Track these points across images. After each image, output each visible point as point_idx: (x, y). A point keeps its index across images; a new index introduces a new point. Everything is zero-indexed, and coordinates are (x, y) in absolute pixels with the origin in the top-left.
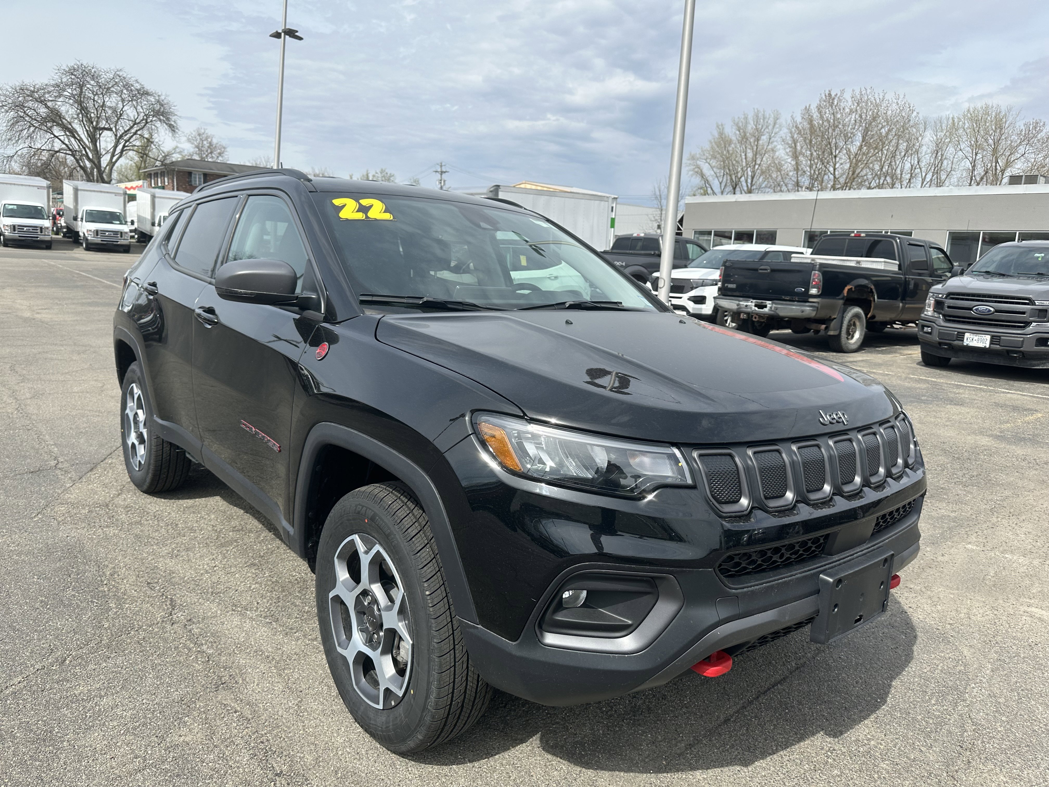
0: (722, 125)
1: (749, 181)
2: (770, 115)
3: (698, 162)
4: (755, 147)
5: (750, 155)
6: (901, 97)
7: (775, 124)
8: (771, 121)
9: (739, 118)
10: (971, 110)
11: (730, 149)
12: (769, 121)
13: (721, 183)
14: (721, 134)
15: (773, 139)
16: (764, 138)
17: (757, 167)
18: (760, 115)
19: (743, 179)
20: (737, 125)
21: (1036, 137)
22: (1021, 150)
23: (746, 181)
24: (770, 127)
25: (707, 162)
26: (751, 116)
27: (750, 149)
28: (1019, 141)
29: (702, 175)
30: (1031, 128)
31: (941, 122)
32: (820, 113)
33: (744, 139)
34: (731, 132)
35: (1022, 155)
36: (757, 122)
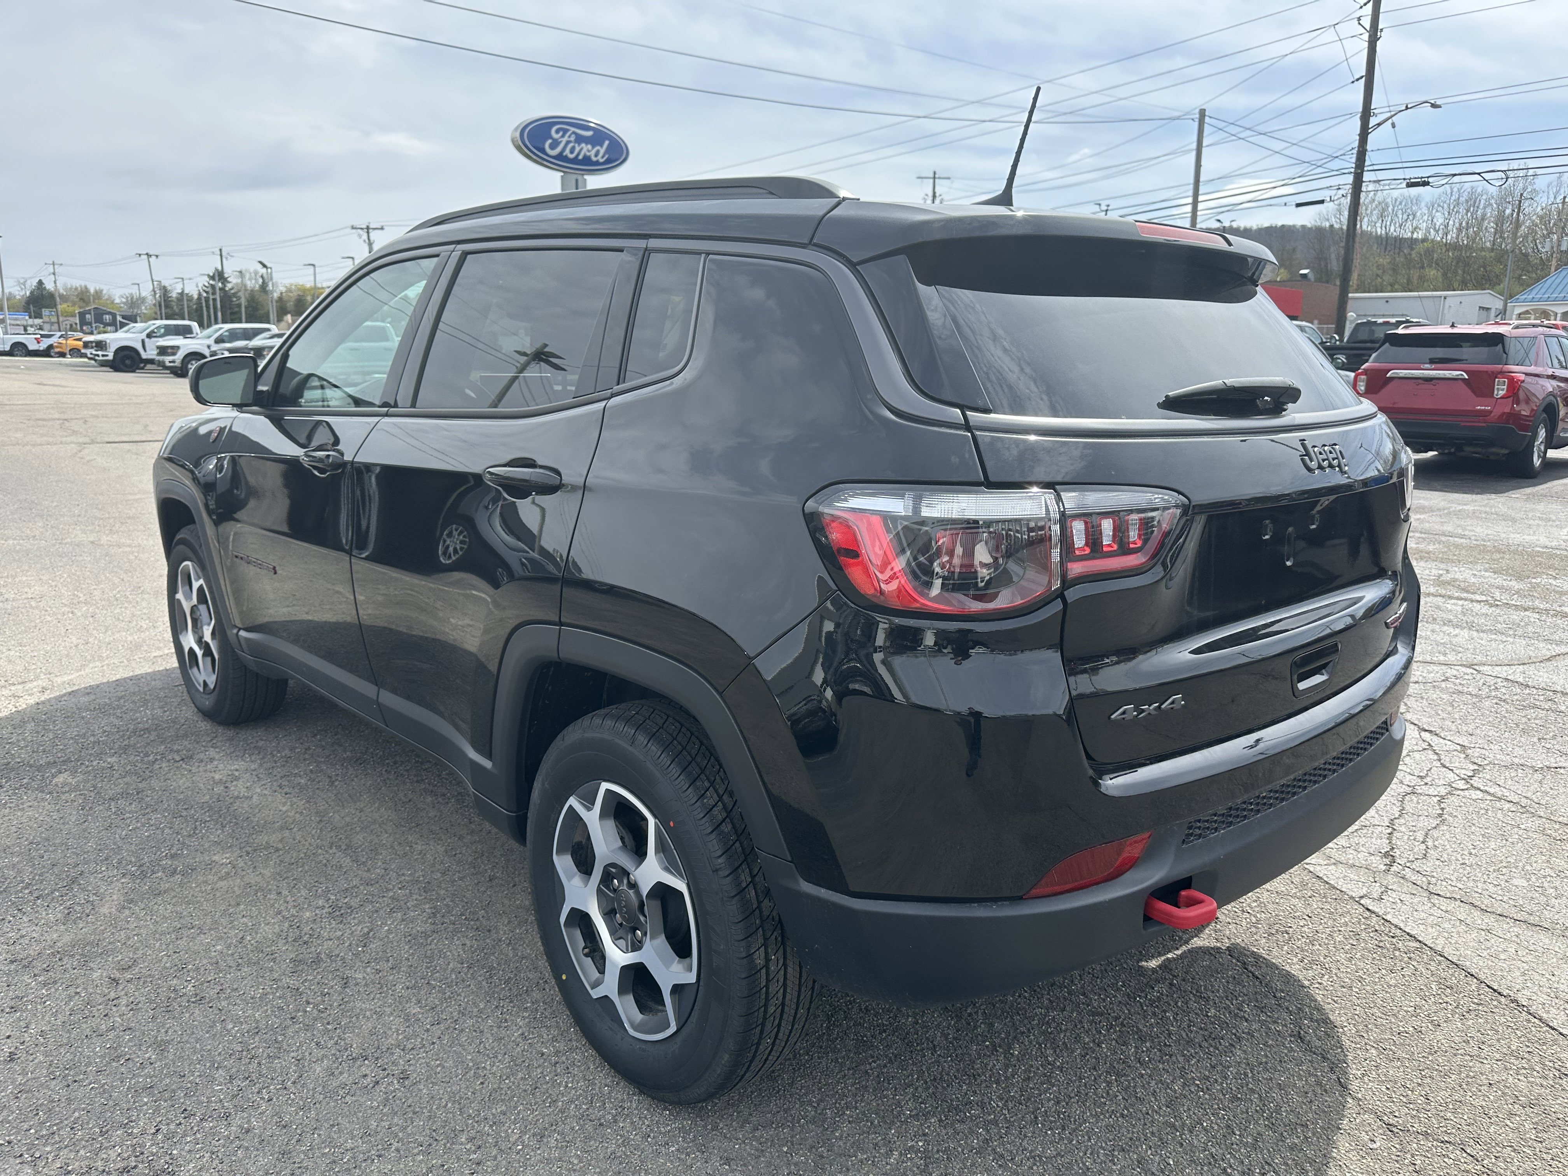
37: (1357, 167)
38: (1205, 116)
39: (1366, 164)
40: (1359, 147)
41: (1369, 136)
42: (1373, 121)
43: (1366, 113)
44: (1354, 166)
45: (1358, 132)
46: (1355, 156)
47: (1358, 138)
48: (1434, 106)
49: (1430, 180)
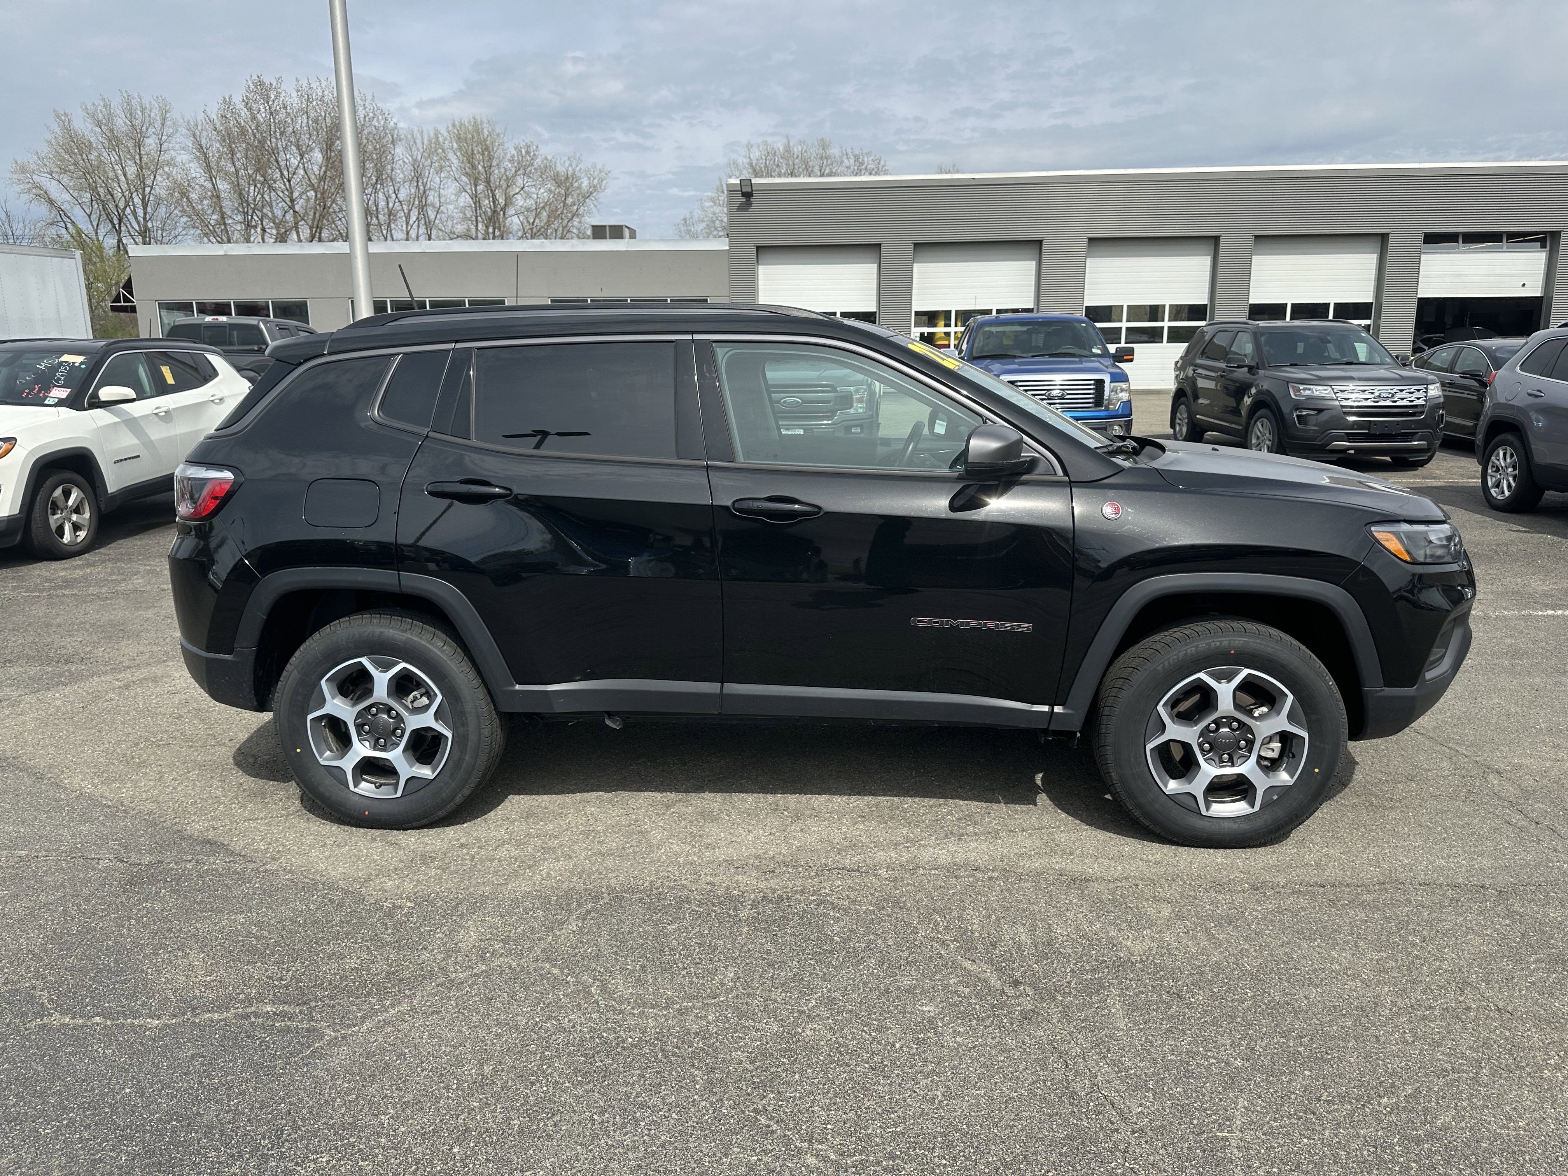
0: (66, 115)
1: (140, 212)
2: (150, 103)
3: (34, 177)
4: (137, 157)
5: (132, 170)
6: (369, 97)
7: (164, 119)
8: (155, 114)
9: (94, 104)
10: (457, 124)
11: (92, 157)
12: (152, 115)
13: (89, 216)
14: (68, 130)
15: (165, 146)
16: (151, 143)
17: (148, 190)
18: (134, 102)
19: (128, 210)
20: (93, 116)
21: (532, 165)
22: (520, 181)
23: (134, 213)
24: (158, 125)
25: (53, 178)
26: (116, 103)
27: (130, 159)
28: (513, 170)
29: (51, 202)
30: (523, 153)
31: (413, 137)
32: (250, 109)
33: (114, 142)
34: (83, 126)
35: (522, 189)
36: (131, 116)
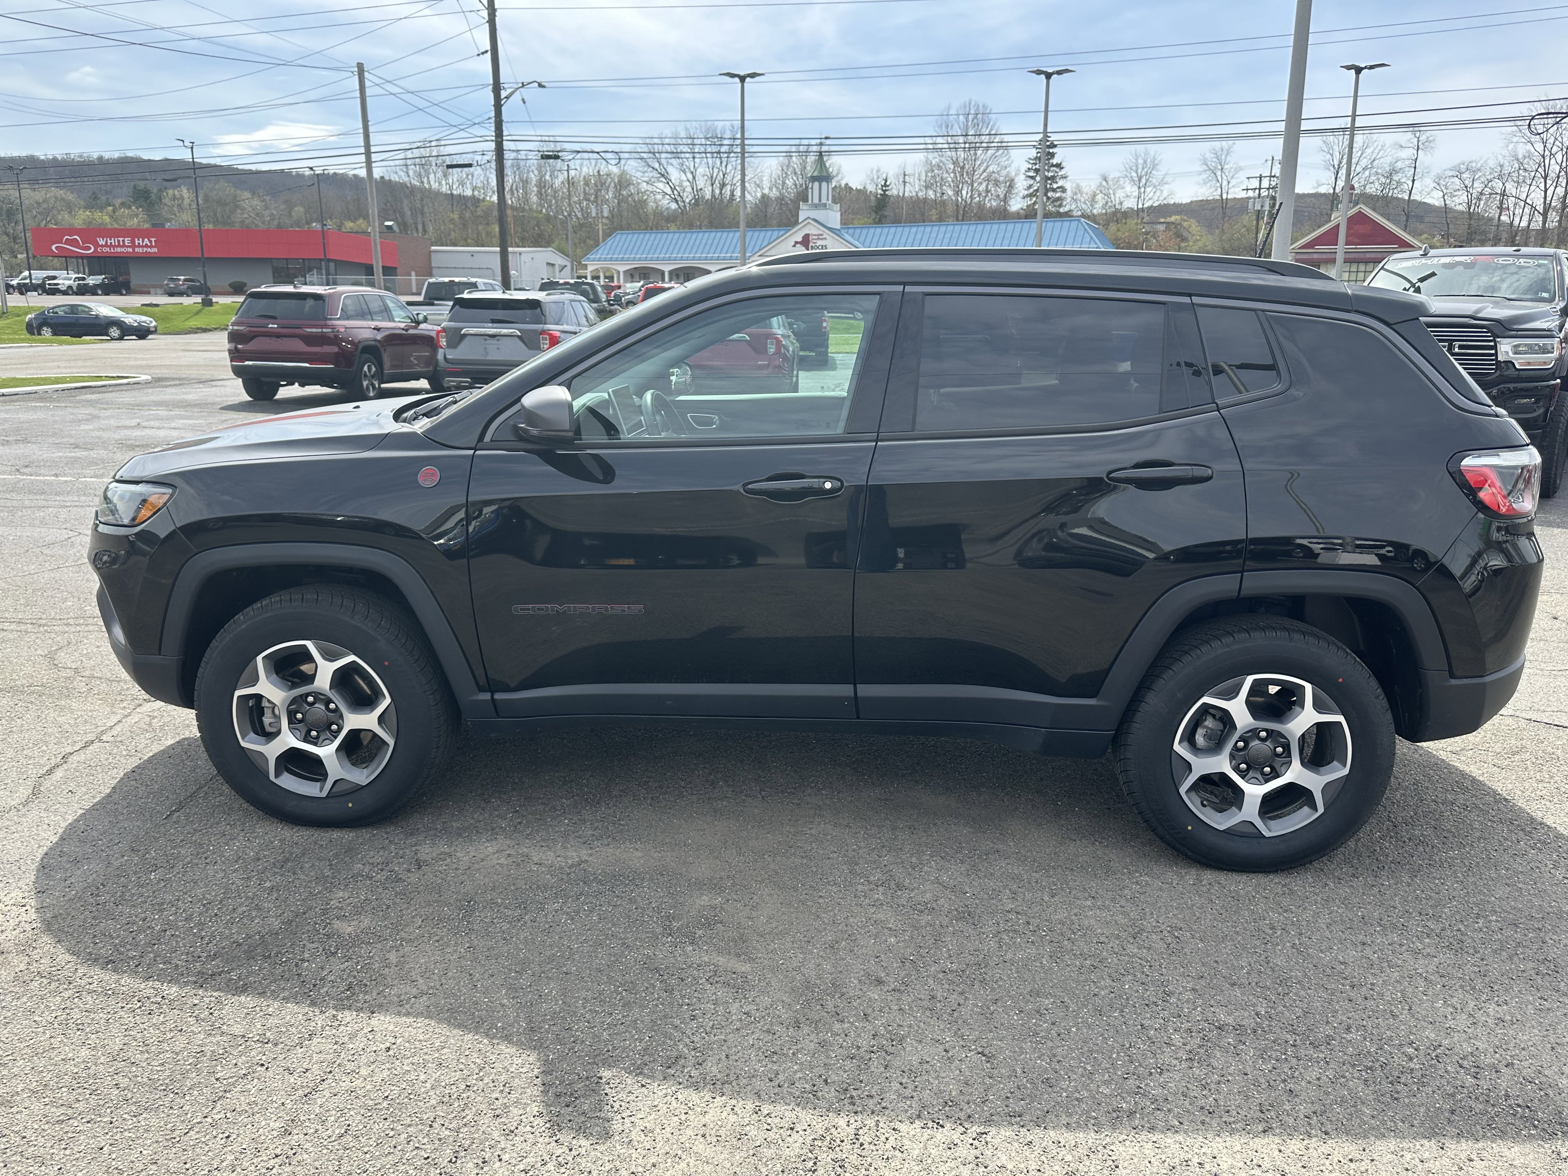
37: (496, 136)
38: (363, 71)
39: (505, 133)
40: (496, 117)
41: (503, 108)
42: (503, 94)
43: (497, 87)
44: (494, 134)
45: (493, 103)
46: (493, 125)
47: (493, 108)
48: (540, 85)
49: (560, 154)
